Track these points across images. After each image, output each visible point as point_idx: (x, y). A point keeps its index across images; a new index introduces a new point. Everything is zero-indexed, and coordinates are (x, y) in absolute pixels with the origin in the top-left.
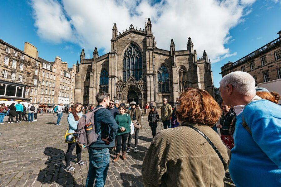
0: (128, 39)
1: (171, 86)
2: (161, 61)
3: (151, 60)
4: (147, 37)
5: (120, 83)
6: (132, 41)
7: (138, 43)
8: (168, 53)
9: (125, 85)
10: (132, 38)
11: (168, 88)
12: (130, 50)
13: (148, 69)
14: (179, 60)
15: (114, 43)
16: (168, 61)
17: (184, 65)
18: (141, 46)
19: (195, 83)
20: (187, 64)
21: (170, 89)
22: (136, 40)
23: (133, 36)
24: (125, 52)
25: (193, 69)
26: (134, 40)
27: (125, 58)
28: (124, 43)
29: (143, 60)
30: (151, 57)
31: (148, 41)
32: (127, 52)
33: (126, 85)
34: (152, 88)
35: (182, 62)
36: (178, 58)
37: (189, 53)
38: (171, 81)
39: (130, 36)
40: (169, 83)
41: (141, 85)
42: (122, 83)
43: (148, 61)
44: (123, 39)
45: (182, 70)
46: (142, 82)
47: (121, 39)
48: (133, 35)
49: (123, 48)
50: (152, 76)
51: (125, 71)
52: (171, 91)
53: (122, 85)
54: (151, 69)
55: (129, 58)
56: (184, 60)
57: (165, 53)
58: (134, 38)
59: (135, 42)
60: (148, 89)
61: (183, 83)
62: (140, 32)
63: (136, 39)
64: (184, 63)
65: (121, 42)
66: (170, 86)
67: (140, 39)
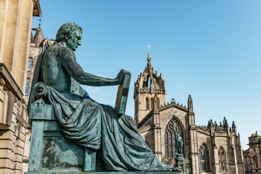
0: (170, 113)
1: (212, 165)
2: (202, 140)
3: (195, 139)
4: (190, 115)
5: (165, 160)
6: (174, 116)
7: (180, 118)
8: (208, 133)
9: (170, 162)
10: (174, 113)
11: (209, 167)
12: (172, 124)
13: (193, 148)
14: (218, 140)
15: (157, 116)
16: (208, 141)
17: (223, 146)
18: (183, 122)
19: (232, 165)
20: (225, 145)
21: (211, 168)
22: (178, 116)
23: (175, 111)
24: (167, 126)
25: (230, 150)
26: (176, 115)
27: (166, 132)
28: (166, 116)
29: (186, 137)
30: (195, 136)
31: (191, 119)
32: (168, 126)
33: (172, 162)
34: (198, 167)
35: (221, 143)
36: (217, 139)
37: (226, 135)
38: (212, 161)
39: (172, 110)
40: (209, 162)
41: (187, 164)
42: (167, 160)
43: (193, 140)
44: (165, 113)
45: (221, 150)
46: (187, 160)
47: (163, 111)
48: (175, 109)
49: (165, 122)
50: (197, 155)
51: (167, 146)
52: (212, 170)
53: (168, 162)
54: (196, 148)
55: (170, 132)
56: (222, 141)
57: (205, 133)
58: (176, 113)
59: (177, 117)
60: (194, 168)
61: (222, 163)
62: (182, 108)
63: (178, 114)
64: (222, 144)
65: (163, 115)
66: (210, 166)
67: (182, 115)
